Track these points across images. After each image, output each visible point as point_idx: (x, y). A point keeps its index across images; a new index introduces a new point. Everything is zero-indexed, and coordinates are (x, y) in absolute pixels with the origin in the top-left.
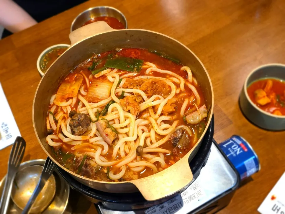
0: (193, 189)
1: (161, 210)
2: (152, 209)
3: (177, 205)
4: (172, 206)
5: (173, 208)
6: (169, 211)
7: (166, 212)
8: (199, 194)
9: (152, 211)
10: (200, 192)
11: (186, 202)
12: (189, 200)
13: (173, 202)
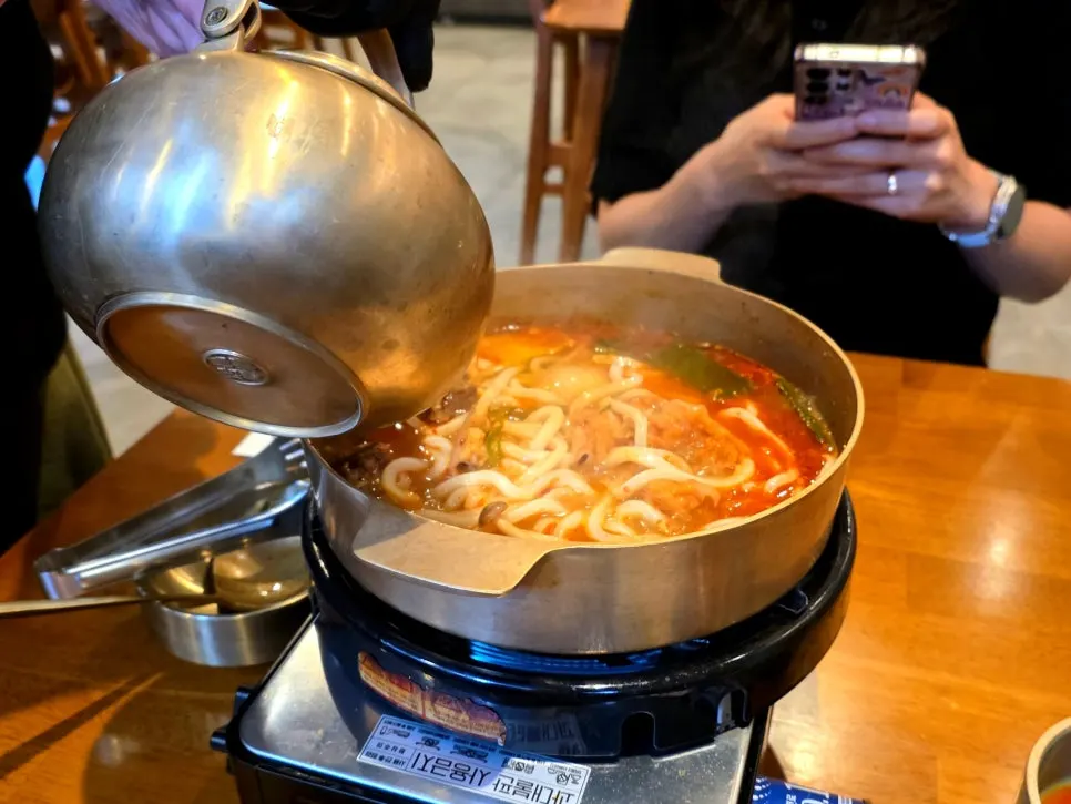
0: (555, 776)
1: (419, 746)
2: (404, 727)
3: (471, 772)
4: (454, 762)
5: (452, 767)
6: (434, 767)
7: (427, 761)
8: (556, 800)
9: (400, 729)
10: (565, 800)
11: (500, 786)
12: (512, 790)
13: (472, 756)
